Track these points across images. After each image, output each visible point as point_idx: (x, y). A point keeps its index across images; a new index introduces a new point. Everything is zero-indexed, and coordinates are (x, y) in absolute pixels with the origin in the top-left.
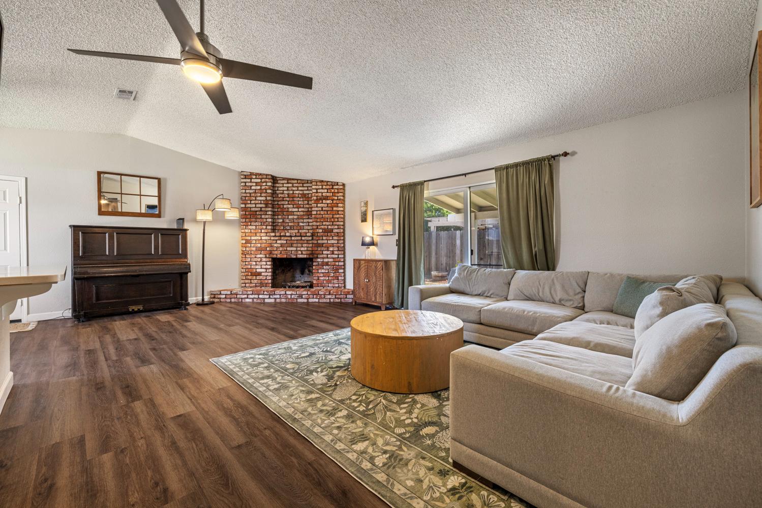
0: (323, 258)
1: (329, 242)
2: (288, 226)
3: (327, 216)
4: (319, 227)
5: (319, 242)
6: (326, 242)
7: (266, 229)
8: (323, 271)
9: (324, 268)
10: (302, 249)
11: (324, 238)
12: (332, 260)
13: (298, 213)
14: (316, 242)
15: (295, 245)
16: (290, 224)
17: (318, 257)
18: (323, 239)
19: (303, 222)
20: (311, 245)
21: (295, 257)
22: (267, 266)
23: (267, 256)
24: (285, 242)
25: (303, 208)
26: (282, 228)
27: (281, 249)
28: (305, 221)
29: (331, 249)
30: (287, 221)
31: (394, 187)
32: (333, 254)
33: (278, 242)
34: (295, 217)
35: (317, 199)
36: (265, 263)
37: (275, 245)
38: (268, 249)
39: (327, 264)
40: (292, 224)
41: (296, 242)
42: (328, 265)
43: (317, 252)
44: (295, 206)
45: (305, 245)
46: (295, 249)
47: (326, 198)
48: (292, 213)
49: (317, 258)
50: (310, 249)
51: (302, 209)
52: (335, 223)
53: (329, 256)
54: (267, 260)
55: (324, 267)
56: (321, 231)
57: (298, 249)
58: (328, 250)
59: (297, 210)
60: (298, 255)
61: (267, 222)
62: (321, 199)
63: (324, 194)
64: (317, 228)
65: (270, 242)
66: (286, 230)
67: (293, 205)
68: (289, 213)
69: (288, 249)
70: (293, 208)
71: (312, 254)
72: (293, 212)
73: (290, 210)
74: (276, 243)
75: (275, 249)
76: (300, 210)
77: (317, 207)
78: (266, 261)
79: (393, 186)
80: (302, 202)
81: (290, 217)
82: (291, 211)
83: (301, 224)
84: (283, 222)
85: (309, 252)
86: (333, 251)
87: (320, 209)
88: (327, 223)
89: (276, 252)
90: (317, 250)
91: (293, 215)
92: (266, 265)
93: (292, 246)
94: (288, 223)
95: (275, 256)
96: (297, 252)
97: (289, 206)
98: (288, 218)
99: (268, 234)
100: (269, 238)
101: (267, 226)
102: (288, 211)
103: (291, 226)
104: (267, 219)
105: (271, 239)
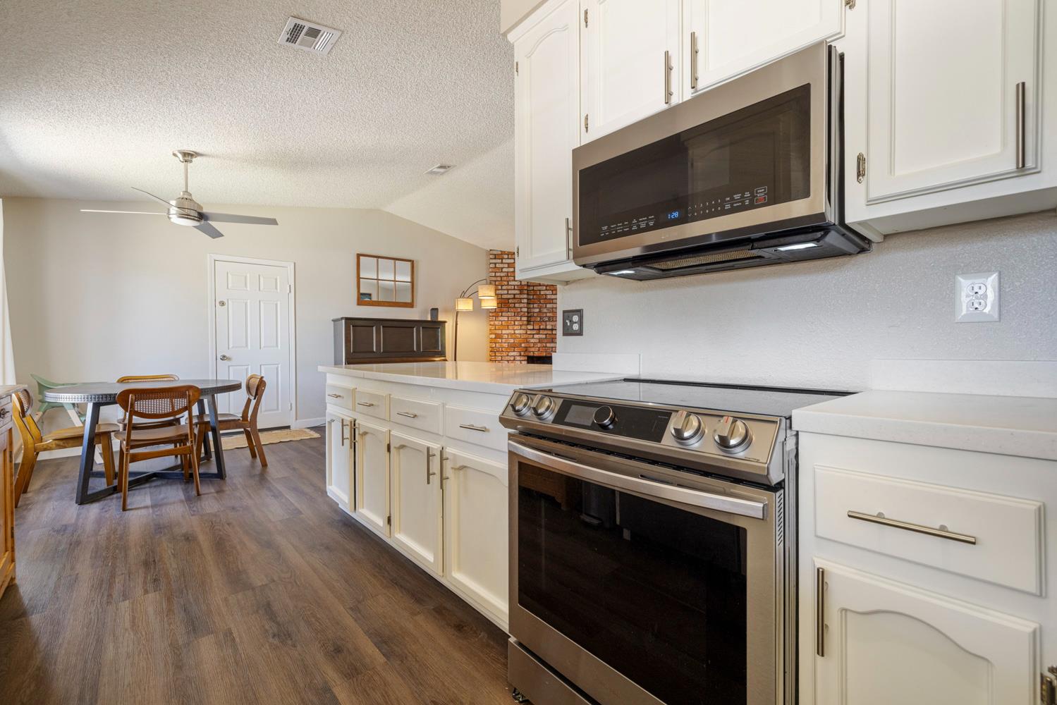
2: (546, 316)
7: (521, 320)
16: (548, 315)
23: (522, 353)
24: (544, 336)
26: (539, 319)
27: (539, 345)
30: (545, 310)
33: (536, 336)
37: (532, 341)
38: (523, 345)
40: (551, 314)
44: (554, 292)
48: (551, 301)
54: (522, 358)
61: (521, 311)
65: (525, 336)
67: (552, 291)
68: (547, 301)
69: (548, 345)
70: (552, 294)
72: (552, 299)
73: (549, 297)
74: (533, 338)
75: (532, 345)
81: (548, 306)
82: (549, 299)
84: (540, 312)
89: (533, 349)
91: (552, 303)
93: (553, 342)
94: (546, 313)
95: (531, 354)
97: (547, 292)
98: (546, 307)
99: (523, 327)
100: (524, 332)
101: (521, 316)
102: (546, 299)
103: (549, 317)
104: (521, 308)
105: (526, 333)
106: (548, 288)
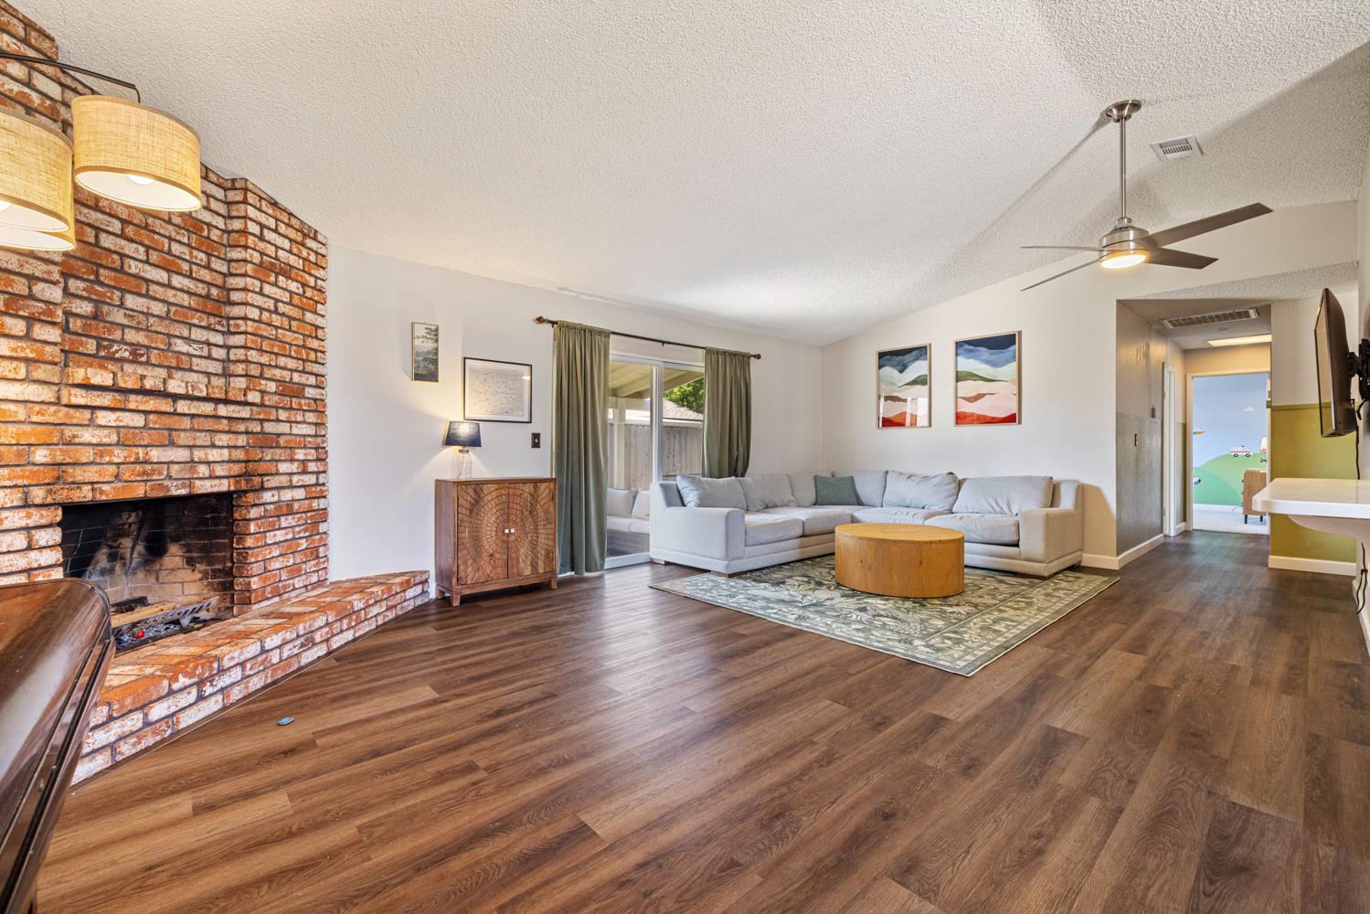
0: (278, 488)
1: (295, 431)
2: (123, 342)
3: (289, 336)
4: (268, 373)
5: (269, 427)
6: (284, 428)
7: (27, 337)
8: (280, 535)
9: (283, 525)
10: (213, 455)
11: (283, 415)
12: (300, 494)
13: (170, 295)
14: (258, 429)
15: (183, 438)
16: (131, 336)
17: (266, 485)
18: (278, 420)
19: (187, 340)
20: (242, 440)
21: (183, 492)
22: (33, 554)
23: (38, 495)
24: (139, 420)
25: (190, 276)
26: (91, 346)
27: (119, 455)
28: (198, 334)
29: (300, 455)
30: (119, 317)
31: (540, 320)
32: (305, 472)
33: (104, 418)
34: (158, 308)
35: (261, 265)
36: (20, 541)
37: (87, 435)
38: (41, 455)
39: (289, 509)
40: (140, 338)
41: (186, 423)
42: (291, 513)
43: (262, 467)
44: (154, 257)
45: (223, 439)
46: (182, 455)
47: (286, 271)
48: (141, 286)
49: (263, 488)
50: (239, 455)
51: (186, 283)
52: (309, 367)
53: (295, 479)
54: (37, 517)
55: (284, 522)
56: (272, 387)
57: (198, 454)
58: (292, 460)
59: (161, 275)
60: (198, 483)
61: (31, 297)
62: (271, 268)
63: (281, 254)
64: (261, 376)
65: (52, 415)
66: (112, 358)
67: (148, 248)
68: (125, 282)
69: (155, 454)
70: (147, 262)
71: (247, 475)
72: (147, 281)
73: (133, 267)
74: (91, 423)
75: (87, 455)
76: (178, 281)
77: (261, 293)
78: (27, 529)
79: (541, 318)
80: (186, 250)
81: (131, 301)
82: (136, 276)
83: (181, 346)
84: (96, 316)
85: (236, 469)
86: (304, 462)
87: (271, 304)
88: (291, 364)
89: (91, 474)
90: (260, 460)
91: (147, 296)
92: (30, 548)
93: (172, 444)
94: (123, 327)
95: (85, 495)
96: (193, 470)
97: (130, 248)
98: (122, 305)
99: (41, 372)
100: (47, 394)
101: (31, 320)
102: (121, 270)
103: (135, 347)
104: (32, 279)
105: (58, 402)
106: (130, 231)
